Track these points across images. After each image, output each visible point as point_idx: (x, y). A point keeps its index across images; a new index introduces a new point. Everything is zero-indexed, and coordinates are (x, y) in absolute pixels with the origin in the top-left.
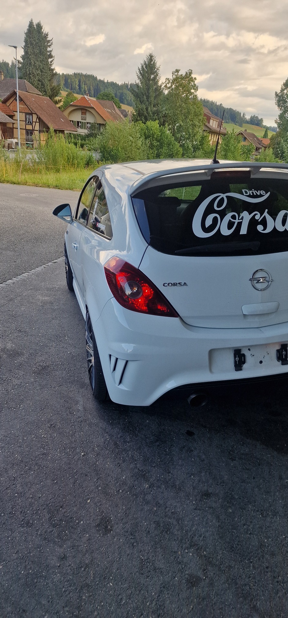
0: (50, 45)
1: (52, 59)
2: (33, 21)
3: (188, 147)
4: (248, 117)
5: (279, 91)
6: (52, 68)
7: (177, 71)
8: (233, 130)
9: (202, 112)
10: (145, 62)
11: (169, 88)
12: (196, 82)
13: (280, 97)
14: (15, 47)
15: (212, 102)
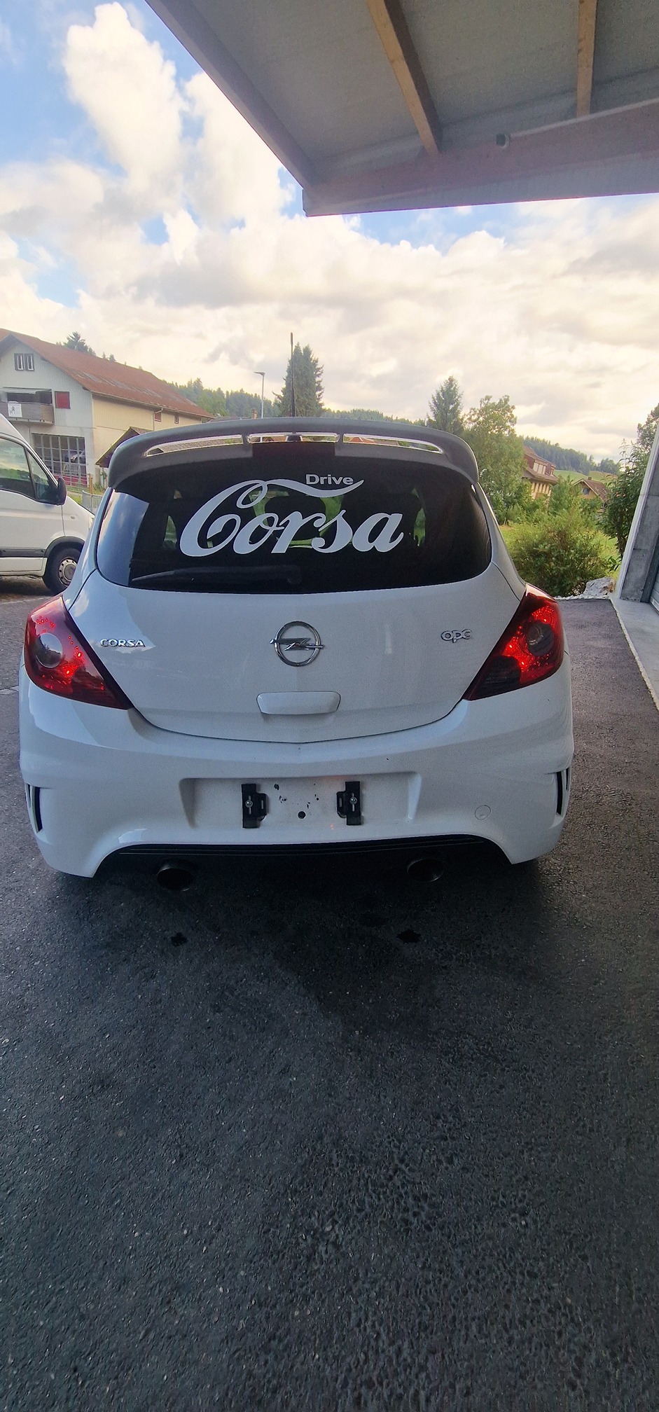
0: (320, 374)
1: (320, 392)
2: (300, 345)
3: (498, 501)
4: (597, 462)
5: (643, 423)
6: (320, 402)
7: (488, 398)
8: (569, 477)
9: (521, 453)
10: (442, 388)
11: (475, 421)
12: (514, 412)
13: (645, 431)
14: (263, 374)
15: (544, 441)
